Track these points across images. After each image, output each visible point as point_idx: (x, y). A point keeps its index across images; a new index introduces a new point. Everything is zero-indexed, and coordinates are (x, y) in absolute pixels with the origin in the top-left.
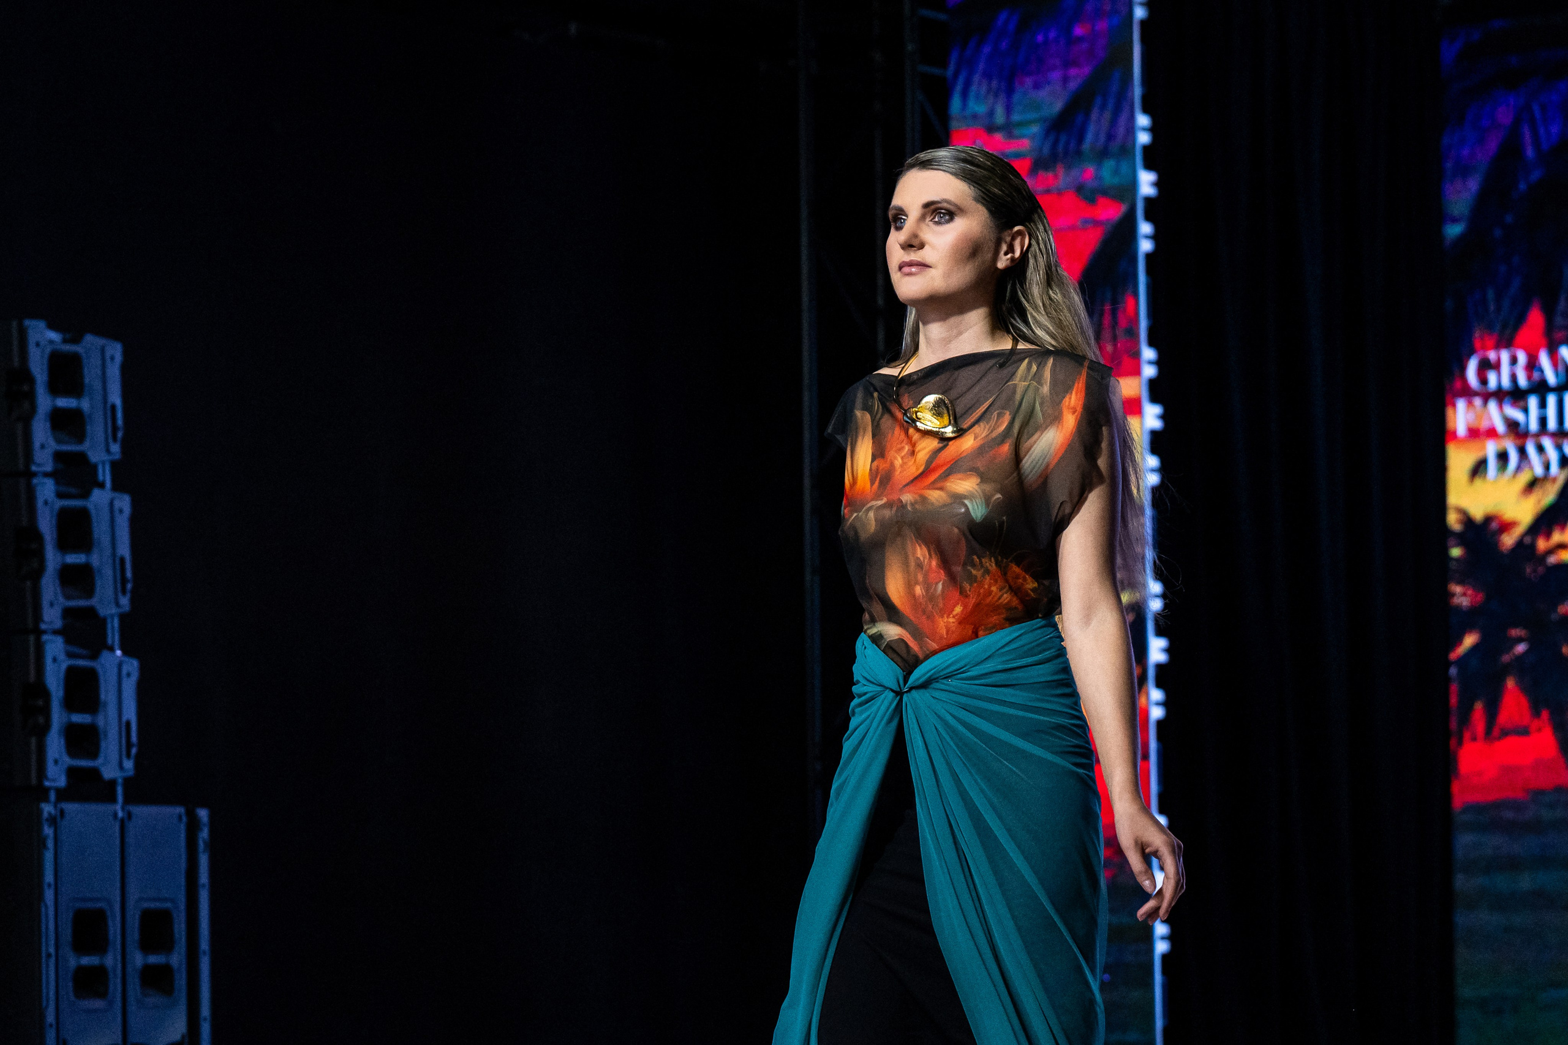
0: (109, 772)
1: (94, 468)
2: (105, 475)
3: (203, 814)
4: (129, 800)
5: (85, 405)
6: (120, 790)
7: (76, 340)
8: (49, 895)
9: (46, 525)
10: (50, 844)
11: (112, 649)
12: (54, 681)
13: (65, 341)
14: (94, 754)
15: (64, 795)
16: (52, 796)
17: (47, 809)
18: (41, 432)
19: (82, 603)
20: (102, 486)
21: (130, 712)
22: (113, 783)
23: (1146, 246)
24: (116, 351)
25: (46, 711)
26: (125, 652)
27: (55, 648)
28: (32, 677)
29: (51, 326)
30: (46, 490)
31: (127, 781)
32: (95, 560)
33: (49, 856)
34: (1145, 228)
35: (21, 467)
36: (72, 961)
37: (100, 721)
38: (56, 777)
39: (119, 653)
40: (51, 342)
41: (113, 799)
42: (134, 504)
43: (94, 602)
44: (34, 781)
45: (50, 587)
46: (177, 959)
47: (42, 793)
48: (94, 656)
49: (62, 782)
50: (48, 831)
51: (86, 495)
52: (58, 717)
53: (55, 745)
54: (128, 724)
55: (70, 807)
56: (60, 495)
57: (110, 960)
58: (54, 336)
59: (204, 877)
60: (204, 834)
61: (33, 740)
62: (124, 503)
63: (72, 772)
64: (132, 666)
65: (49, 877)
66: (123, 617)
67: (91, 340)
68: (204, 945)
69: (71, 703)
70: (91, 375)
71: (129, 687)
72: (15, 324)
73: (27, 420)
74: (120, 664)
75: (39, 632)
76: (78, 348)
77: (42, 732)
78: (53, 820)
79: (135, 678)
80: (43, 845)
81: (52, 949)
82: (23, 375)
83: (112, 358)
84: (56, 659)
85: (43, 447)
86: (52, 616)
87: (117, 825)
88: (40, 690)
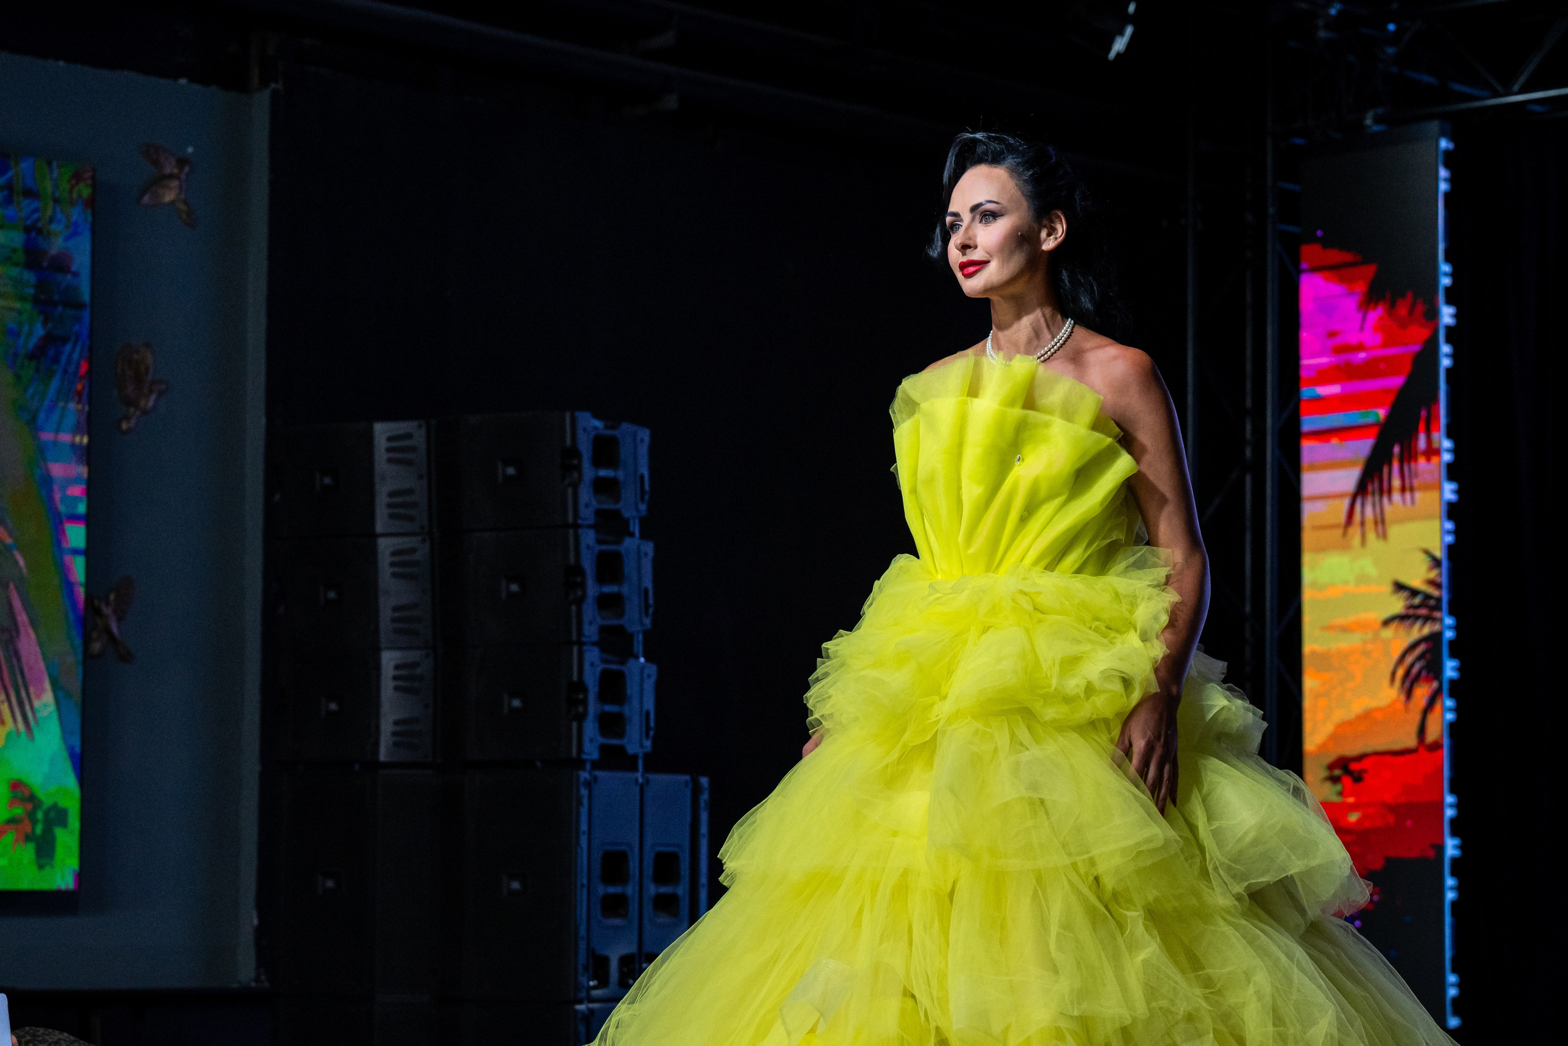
0: (632, 749)
1: (626, 522)
2: (636, 528)
3: (705, 781)
4: (647, 770)
5: (620, 474)
6: (640, 763)
7: (615, 427)
8: (584, 841)
9: (588, 564)
10: (585, 801)
11: (637, 658)
12: (591, 679)
13: (606, 427)
14: (621, 735)
15: (596, 765)
16: (588, 766)
17: (584, 775)
18: (586, 494)
19: (615, 622)
20: (632, 535)
21: (649, 704)
22: (635, 757)
23: (1446, 363)
24: (645, 434)
25: (584, 702)
26: (648, 659)
27: (592, 655)
28: (575, 677)
29: (596, 416)
30: (588, 537)
31: (646, 756)
32: (625, 590)
33: (584, 810)
34: (1445, 349)
35: (570, 520)
36: (601, 890)
37: (626, 710)
38: (591, 752)
39: (642, 660)
40: (595, 428)
41: (634, 769)
42: (657, 549)
43: (624, 622)
44: (574, 755)
45: (589, 610)
46: (680, 890)
47: (579, 764)
48: (623, 662)
49: (595, 755)
50: (584, 792)
51: (619, 542)
52: (593, 707)
53: (590, 728)
54: (648, 713)
55: (600, 774)
56: (599, 542)
57: (631, 890)
58: (597, 423)
59: (704, 829)
60: (702, 796)
61: (575, 725)
62: (649, 548)
63: (603, 748)
64: (652, 669)
65: (584, 827)
66: (646, 634)
67: (625, 426)
68: (703, 879)
69: (603, 697)
70: (625, 452)
71: (649, 686)
72: (568, 415)
73: (575, 486)
74: (643, 668)
75: (581, 644)
76: (616, 433)
77: (581, 718)
78: (588, 785)
79: (653, 679)
80: (580, 803)
81: (585, 881)
82: (573, 452)
83: (642, 440)
84: (592, 664)
85: (587, 506)
86: (591, 631)
87: (637, 789)
88: (581, 686)
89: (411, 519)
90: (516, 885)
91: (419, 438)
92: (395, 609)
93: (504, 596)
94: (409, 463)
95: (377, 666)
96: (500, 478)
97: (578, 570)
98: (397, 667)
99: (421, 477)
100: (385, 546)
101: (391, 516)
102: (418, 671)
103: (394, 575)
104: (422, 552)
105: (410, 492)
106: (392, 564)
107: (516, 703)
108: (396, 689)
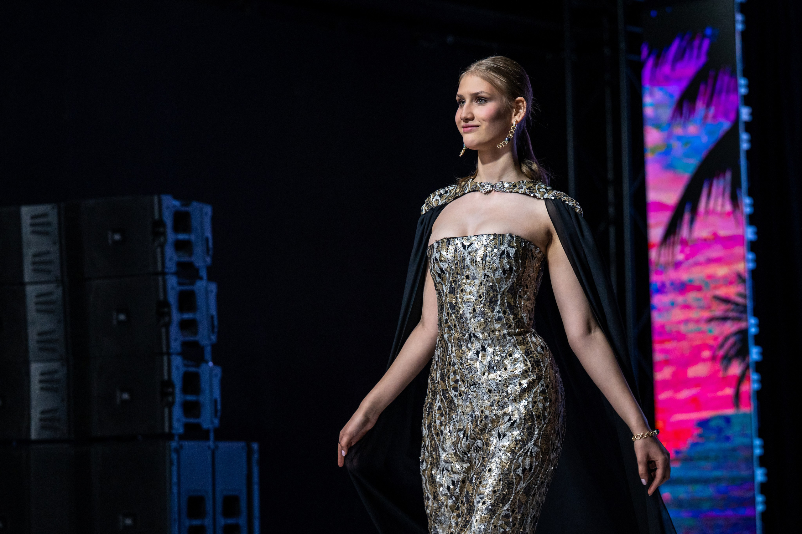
0: (206, 425)
1: (197, 270)
2: (203, 273)
3: (255, 446)
4: (217, 438)
5: (193, 237)
6: (212, 435)
7: (187, 205)
8: (175, 489)
9: (172, 299)
10: (175, 462)
11: (207, 362)
12: (177, 378)
13: (182, 205)
14: (198, 416)
15: (182, 437)
16: (176, 438)
17: (174, 444)
18: (170, 251)
19: (191, 338)
20: (201, 278)
21: (217, 394)
22: (207, 431)
23: (745, 146)
24: (208, 210)
25: (173, 394)
26: (215, 363)
27: (177, 361)
28: (166, 377)
29: (176, 197)
30: (172, 281)
31: (216, 430)
32: (198, 316)
33: (175, 469)
34: (744, 137)
35: (160, 268)
36: (187, 523)
37: (201, 399)
38: (178, 428)
39: (211, 364)
40: (175, 206)
41: (207, 438)
42: (219, 289)
43: (198, 338)
44: (167, 429)
45: (174, 330)
46: (242, 521)
47: (170, 436)
48: (198, 366)
49: (181, 430)
50: (174, 456)
51: (193, 283)
52: (179, 397)
53: (177, 411)
54: (216, 401)
55: (186, 444)
56: (180, 284)
57: (208, 522)
58: (176, 203)
59: (256, 478)
60: (256, 457)
61: (166, 411)
62: (213, 287)
63: (187, 426)
64: (218, 371)
65: (175, 480)
66: (213, 346)
67: (195, 204)
68: (256, 512)
69: (185, 390)
70: (195, 223)
71: (216, 382)
72: (156, 199)
73: (162, 246)
74: (211, 370)
75: (169, 354)
76: (189, 209)
77: (171, 405)
78: (177, 451)
79: (219, 376)
80: (171, 463)
81: (176, 516)
82: (160, 223)
83: (206, 214)
84: (177, 368)
85: (171, 259)
86: (176, 346)
87: (210, 452)
88: (170, 383)
89: (49, 272)
90: (128, 522)
91: (53, 218)
92: (40, 334)
93: (115, 322)
94: (46, 233)
95: (28, 374)
96: (110, 242)
97: (165, 304)
98: (42, 374)
99: (54, 243)
100: (31, 291)
101: (35, 270)
102: (57, 376)
103: (38, 311)
104: (58, 294)
105: (48, 253)
106: (37, 303)
107: (126, 396)
108: (42, 389)
